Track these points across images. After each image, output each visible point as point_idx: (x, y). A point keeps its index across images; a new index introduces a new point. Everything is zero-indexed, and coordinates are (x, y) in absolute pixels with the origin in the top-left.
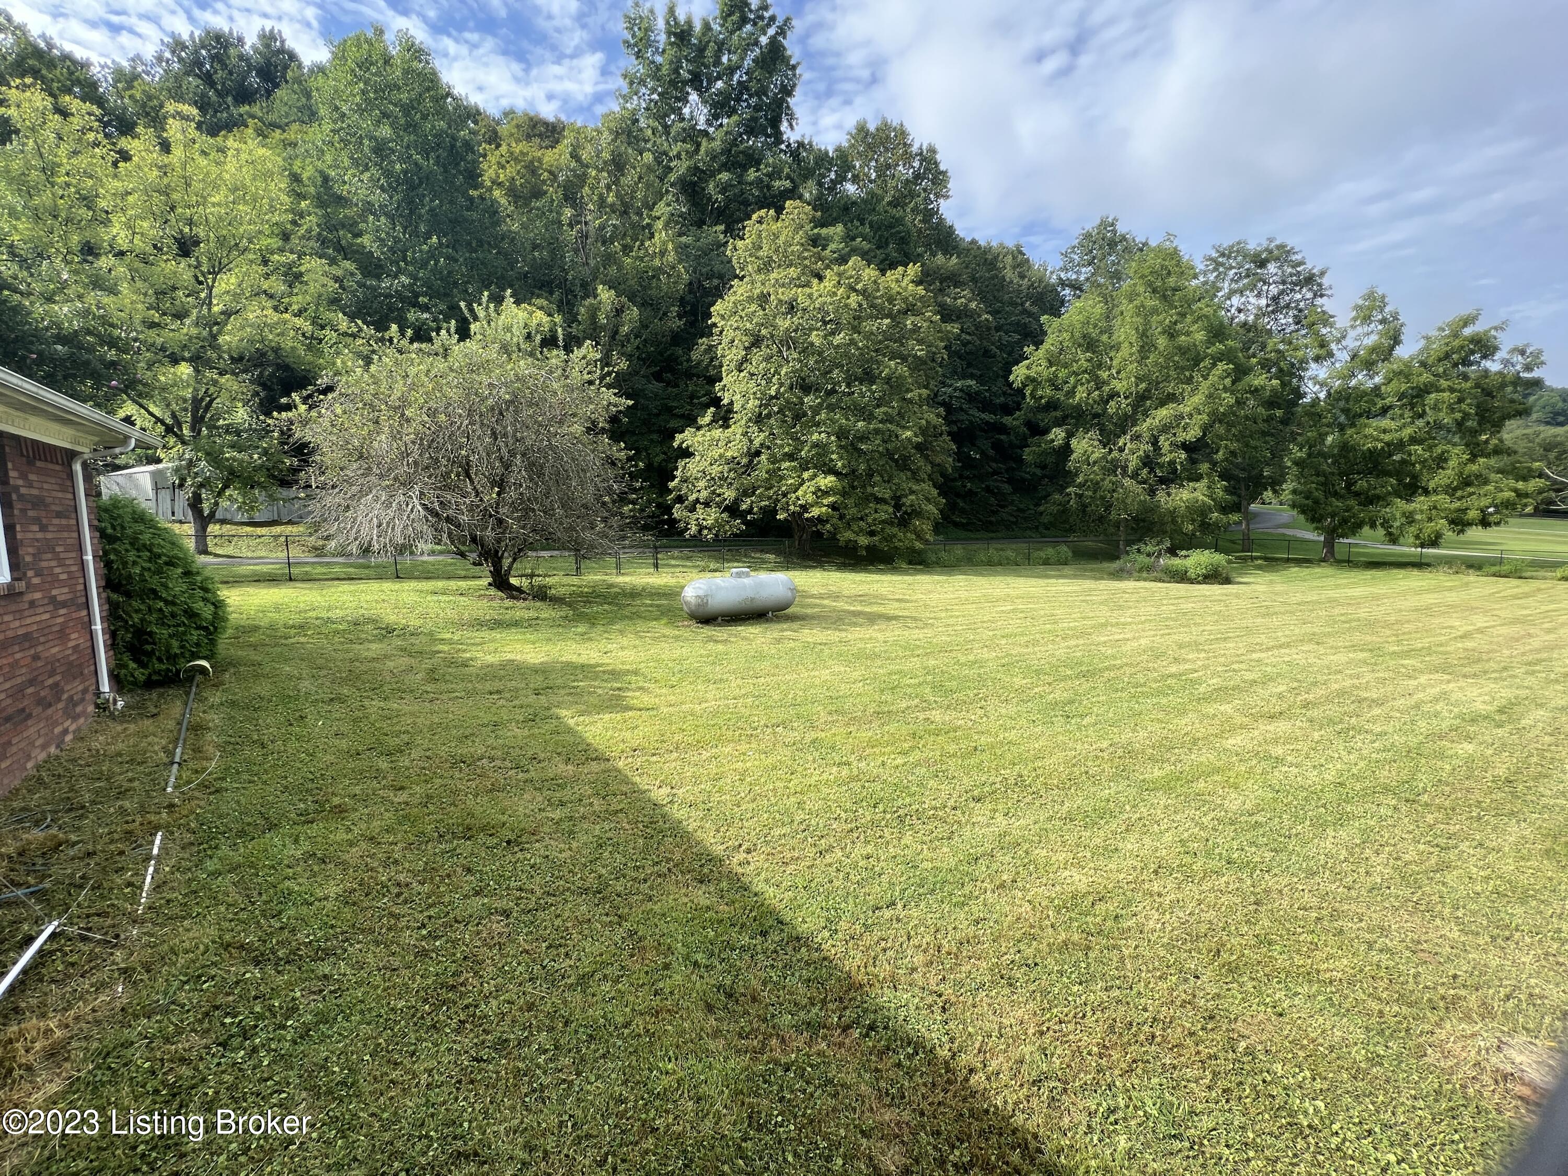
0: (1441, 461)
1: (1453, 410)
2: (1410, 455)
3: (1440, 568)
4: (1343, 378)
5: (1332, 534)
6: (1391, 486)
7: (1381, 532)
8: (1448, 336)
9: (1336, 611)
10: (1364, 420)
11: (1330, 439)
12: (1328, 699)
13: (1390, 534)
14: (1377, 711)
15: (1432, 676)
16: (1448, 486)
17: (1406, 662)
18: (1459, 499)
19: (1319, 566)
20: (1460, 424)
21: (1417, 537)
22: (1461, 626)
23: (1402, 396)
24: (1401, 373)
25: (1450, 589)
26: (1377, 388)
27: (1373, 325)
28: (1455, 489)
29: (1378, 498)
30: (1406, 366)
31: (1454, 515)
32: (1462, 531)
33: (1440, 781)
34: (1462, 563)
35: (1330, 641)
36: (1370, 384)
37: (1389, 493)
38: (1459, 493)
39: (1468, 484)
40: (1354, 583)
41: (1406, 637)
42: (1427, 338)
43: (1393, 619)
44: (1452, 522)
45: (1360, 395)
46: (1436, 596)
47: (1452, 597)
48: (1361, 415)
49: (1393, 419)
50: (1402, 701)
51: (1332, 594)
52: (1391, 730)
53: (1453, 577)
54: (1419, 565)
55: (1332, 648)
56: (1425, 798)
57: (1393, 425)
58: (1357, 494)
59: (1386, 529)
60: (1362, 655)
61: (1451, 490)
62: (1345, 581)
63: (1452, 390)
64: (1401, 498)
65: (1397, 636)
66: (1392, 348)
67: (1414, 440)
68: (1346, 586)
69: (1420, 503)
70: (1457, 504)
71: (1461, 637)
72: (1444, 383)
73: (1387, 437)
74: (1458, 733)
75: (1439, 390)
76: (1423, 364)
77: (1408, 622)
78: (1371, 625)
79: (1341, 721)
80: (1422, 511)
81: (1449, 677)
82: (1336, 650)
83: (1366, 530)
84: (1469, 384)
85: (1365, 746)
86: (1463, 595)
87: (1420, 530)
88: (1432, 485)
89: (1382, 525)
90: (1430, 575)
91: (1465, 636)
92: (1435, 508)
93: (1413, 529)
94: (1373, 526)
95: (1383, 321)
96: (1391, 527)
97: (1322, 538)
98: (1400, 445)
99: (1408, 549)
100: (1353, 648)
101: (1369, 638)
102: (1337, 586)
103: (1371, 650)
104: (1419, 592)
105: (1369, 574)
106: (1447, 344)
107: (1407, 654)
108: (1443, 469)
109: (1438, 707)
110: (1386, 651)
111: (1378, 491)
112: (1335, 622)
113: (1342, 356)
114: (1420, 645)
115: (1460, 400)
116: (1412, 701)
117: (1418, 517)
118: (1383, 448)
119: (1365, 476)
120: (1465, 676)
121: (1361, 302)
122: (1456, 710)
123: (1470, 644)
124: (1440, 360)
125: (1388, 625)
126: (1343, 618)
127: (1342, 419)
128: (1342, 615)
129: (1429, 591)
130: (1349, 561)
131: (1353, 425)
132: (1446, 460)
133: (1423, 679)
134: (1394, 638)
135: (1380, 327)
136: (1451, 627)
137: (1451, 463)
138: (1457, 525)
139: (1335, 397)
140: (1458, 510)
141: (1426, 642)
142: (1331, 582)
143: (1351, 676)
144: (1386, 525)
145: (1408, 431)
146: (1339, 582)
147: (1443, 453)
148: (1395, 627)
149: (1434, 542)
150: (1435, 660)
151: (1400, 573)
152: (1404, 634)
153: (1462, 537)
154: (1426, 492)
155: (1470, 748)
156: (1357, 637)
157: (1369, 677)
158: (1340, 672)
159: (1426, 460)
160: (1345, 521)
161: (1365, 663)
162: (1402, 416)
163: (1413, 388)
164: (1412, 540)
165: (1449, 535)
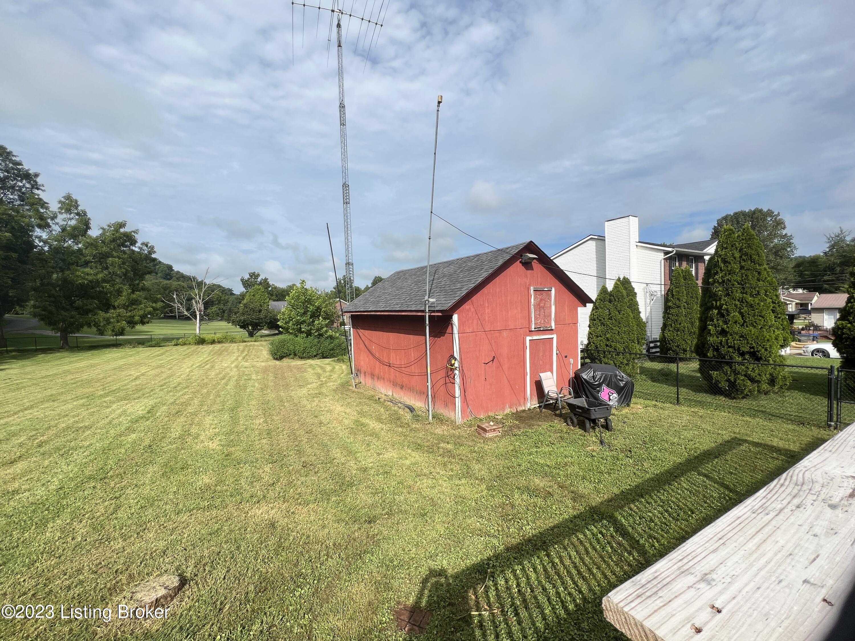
0: (119, 292)
1: (121, 268)
2: (103, 288)
3: (126, 346)
4: (59, 241)
5: (65, 332)
6: (96, 304)
7: (94, 329)
8: (114, 231)
9: (68, 378)
10: (74, 267)
11: (55, 276)
12: (57, 436)
13: (99, 330)
14: (88, 432)
15: (119, 404)
16: (124, 305)
17: (106, 399)
18: (130, 311)
19: (59, 352)
20: (125, 274)
21: (113, 331)
22: (135, 374)
23: (94, 256)
24: (92, 244)
25: (131, 356)
26: (80, 250)
27: (72, 215)
28: (128, 306)
29: (90, 311)
30: (94, 241)
31: (129, 319)
32: (133, 327)
33: (119, 460)
34: (136, 342)
35: (62, 398)
36: (76, 247)
37: (96, 308)
38: (130, 308)
39: (133, 304)
40: (81, 359)
41: (108, 385)
42: (103, 229)
43: (101, 376)
44: (128, 322)
45: (69, 251)
46: (124, 360)
47: (131, 360)
48: (73, 264)
49: (91, 268)
50: (103, 422)
51: (66, 368)
52: (95, 441)
53: (133, 349)
54: (116, 345)
55: (63, 401)
56: (111, 473)
57: (92, 272)
58: (77, 308)
59: (97, 327)
60: (81, 402)
61: (125, 307)
62: (75, 359)
63: (119, 258)
64: (102, 311)
65: (103, 385)
66: (86, 231)
67: (104, 281)
68: (76, 361)
69: (112, 313)
70: (129, 314)
71: (135, 379)
72: (115, 254)
73: (90, 278)
74: (130, 430)
75: (113, 257)
76: (103, 242)
77: (109, 377)
78: (89, 382)
79: (65, 447)
80: (113, 318)
81: (127, 402)
82: (66, 401)
83: (85, 328)
84: (126, 256)
85: (78, 457)
86: (137, 358)
87: (114, 327)
88: (116, 304)
89: (94, 325)
90: (122, 350)
91: (136, 378)
92: (119, 315)
93: (110, 327)
94: (89, 326)
95: (78, 214)
96: (99, 326)
97: (59, 334)
98: (98, 283)
99: (109, 337)
100: (77, 398)
101: (87, 390)
102: (70, 363)
103: (88, 397)
104: (115, 360)
105: (89, 353)
106: (113, 234)
107: (106, 395)
108: (121, 296)
109: (121, 420)
110: (96, 395)
111: (88, 307)
112: (67, 385)
113: (56, 229)
114: (115, 388)
115: (124, 263)
116: (107, 420)
117: (112, 320)
118: (88, 284)
119: (81, 298)
120: (135, 399)
121: (63, 200)
122: (129, 418)
123: (138, 382)
124: (111, 241)
125: (98, 380)
126: (72, 381)
127: (61, 264)
128: (72, 379)
129: (122, 358)
130: (77, 347)
131: (69, 269)
132: (121, 292)
133: (114, 406)
134: (102, 387)
135: (77, 217)
136: (130, 375)
137: (124, 293)
138: (131, 324)
139: (56, 251)
140: (130, 317)
141: (117, 386)
142: (67, 360)
143: (74, 416)
144: (97, 325)
145: (100, 276)
146: (72, 359)
147: (119, 288)
148: (102, 381)
149: (122, 333)
150: (122, 394)
151: (107, 350)
152: (107, 383)
153: (133, 330)
154: (114, 308)
155: (133, 436)
156: (80, 391)
157: (85, 413)
158: (67, 415)
159: (112, 292)
160: (72, 324)
161: (83, 405)
162: (96, 267)
163: (99, 253)
164: (110, 332)
165: (128, 329)
